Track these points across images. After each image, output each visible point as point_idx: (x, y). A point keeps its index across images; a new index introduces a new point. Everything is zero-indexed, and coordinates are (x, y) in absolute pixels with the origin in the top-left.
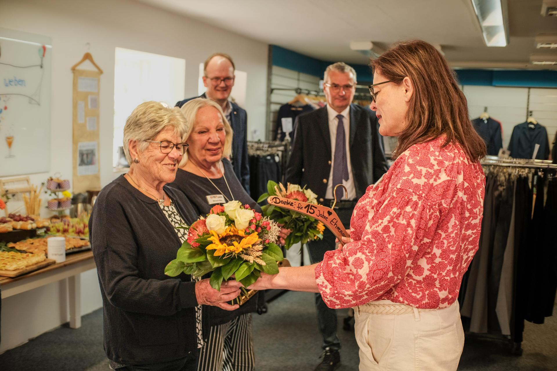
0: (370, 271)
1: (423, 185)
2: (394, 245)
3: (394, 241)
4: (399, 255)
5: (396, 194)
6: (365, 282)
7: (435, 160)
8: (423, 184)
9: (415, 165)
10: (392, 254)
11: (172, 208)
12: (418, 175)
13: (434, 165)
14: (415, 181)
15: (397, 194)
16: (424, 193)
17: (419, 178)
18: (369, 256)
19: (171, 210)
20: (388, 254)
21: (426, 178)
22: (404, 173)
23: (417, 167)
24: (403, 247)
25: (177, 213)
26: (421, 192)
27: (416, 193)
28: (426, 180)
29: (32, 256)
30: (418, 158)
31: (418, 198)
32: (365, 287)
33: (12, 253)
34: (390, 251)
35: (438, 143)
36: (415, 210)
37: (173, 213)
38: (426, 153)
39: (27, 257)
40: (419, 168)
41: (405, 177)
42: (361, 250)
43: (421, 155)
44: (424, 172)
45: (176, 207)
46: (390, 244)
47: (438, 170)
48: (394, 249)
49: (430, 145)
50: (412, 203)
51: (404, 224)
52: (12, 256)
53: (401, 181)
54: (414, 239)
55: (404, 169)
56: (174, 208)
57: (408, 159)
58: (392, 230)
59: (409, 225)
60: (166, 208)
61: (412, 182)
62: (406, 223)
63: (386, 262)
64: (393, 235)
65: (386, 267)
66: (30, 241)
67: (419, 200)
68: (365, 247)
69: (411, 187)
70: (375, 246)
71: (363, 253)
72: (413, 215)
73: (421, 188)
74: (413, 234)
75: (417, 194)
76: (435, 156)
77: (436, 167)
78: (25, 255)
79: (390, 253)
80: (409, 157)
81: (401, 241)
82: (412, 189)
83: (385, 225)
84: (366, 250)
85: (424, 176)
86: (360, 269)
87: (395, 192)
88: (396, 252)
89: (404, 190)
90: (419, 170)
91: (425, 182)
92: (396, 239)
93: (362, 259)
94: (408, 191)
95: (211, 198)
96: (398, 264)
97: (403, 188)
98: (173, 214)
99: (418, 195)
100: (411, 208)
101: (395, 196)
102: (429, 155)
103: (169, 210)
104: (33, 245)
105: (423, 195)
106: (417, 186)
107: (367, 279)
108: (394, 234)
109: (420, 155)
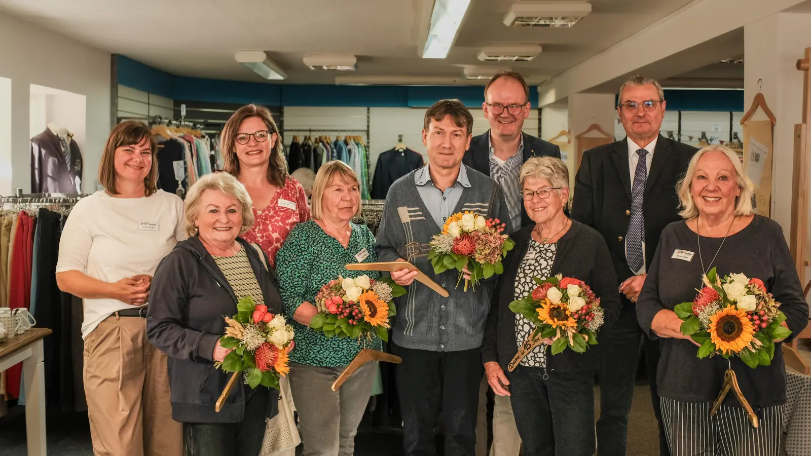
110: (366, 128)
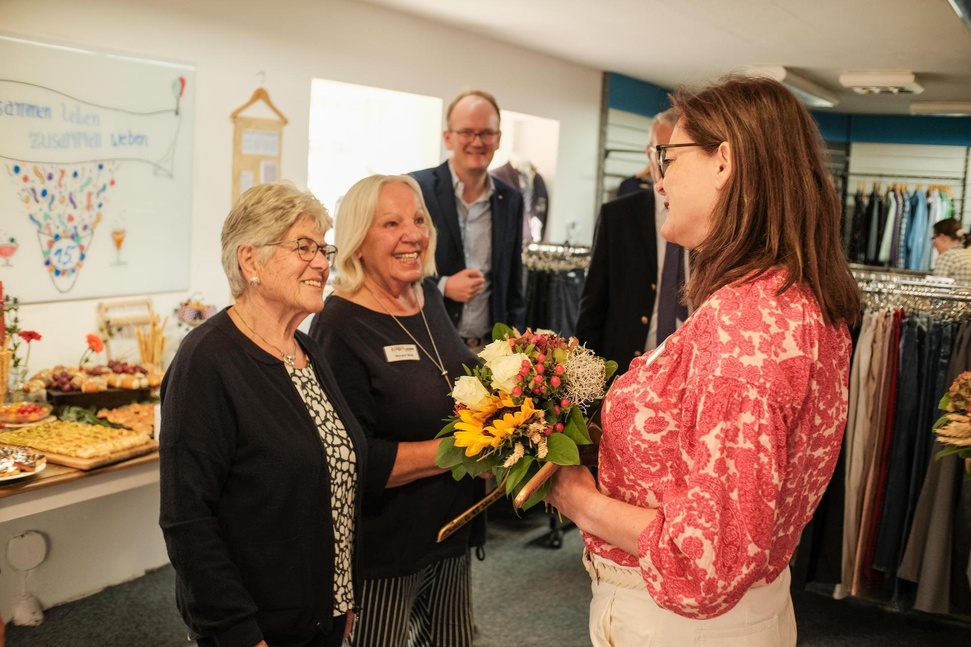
0: (717, 556)
1: (762, 367)
2: (742, 492)
3: (740, 485)
4: (755, 509)
5: (714, 388)
6: (714, 578)
7: (771, 314)
8: (762, 364)
9: (737, 327)
10: (743, 509)
11: (309, 372)
12: (748, 348)
13: (769, 326)
14: (746, 361)
15: (716, 387)
16: (769, 381)
17: (751, 353)
18: (709, 528)
19: (307, 374)
20: (735, 511)
21: (763, 352)
22: (721, 345)
23: (742, 332)
24: (760, 492)
25: (316, 381)
26: (762, 380)
27: (753, 384)
28: (765, 356)
29: (128, 435)
30: (739, 314)
31: (759, 392)
32: (717, 587)
33: (98, 428)
34: (738, 505)
35: (772, 283)
36: (760, 415)
37: (310, 380)
38: (753, 302)
39: (120, 437)
40: (746, 334)
41: (725, 352)
42: (690, 520)
43: (743, 307)
44: (756, 342)
45: (315, 370)
46: (732, 491)
47: (778, 334)
48: (743, 499)
49: (759, 287)
50: (751, 405)
51: (749, 450)
52: (96, 433)
53: (720, 362)
54: (776, 471)
55: (719, 336)
56: (312, 372)
57: (720, 315)
58: (731, 464)
59: (759, 447)
60: (298, 373)
61: (741, 363)
62: (752, 447)
63: (736, 527)
64: (734, 473)
65: (738, 537)
66: (135, 407)
67: (762, 397)
68: (696, 513)
69: (741, 373)
70: (713, 506)
71: (696, 526)
72: (760, 426)
73: (760, 372)
74: (771, 461)
75: (755, 386)
76: (770, 307)
77: (774, 330)
78: (116, 432)
79: (739, 508)
80: (720, 311)
81: (754, 482)
82: (745, 376)
83: (717, 460)
84: (700, 518)
85: (759, 349)
86: (699, 558)
87: (712, 383)
88: (748, 505)
89: (730, 381)
90: (746, 338)
91: (765, 360)
92: (744, 481)
93: (697, 538)
94: (738, 381)
95: (392, 350)
96: (760, 525)
97: (726, 376)
98: (309, 383)
99: (758, 387)
100: (753, 414)
101: (713, 391)
102: (759, 307)
103: (304, 376)
104: (138, 416)
105: (768, 385)
106: (752, 370)
107: (716, 572)
108: (735, 471)
109: (741, 308)
110: (961, 176)
